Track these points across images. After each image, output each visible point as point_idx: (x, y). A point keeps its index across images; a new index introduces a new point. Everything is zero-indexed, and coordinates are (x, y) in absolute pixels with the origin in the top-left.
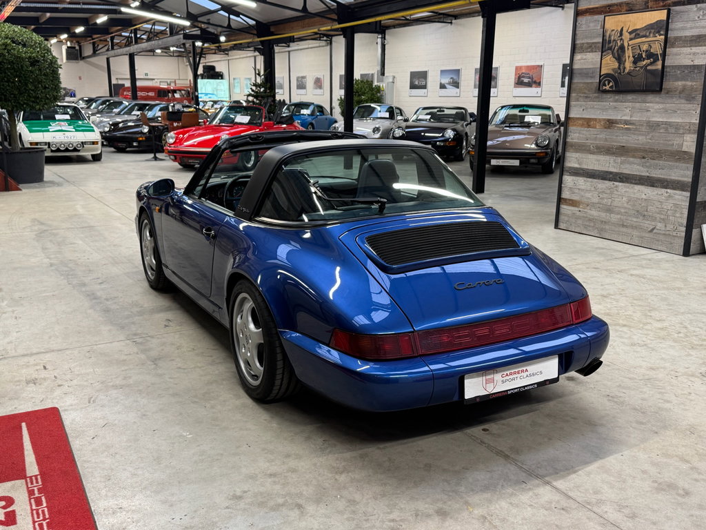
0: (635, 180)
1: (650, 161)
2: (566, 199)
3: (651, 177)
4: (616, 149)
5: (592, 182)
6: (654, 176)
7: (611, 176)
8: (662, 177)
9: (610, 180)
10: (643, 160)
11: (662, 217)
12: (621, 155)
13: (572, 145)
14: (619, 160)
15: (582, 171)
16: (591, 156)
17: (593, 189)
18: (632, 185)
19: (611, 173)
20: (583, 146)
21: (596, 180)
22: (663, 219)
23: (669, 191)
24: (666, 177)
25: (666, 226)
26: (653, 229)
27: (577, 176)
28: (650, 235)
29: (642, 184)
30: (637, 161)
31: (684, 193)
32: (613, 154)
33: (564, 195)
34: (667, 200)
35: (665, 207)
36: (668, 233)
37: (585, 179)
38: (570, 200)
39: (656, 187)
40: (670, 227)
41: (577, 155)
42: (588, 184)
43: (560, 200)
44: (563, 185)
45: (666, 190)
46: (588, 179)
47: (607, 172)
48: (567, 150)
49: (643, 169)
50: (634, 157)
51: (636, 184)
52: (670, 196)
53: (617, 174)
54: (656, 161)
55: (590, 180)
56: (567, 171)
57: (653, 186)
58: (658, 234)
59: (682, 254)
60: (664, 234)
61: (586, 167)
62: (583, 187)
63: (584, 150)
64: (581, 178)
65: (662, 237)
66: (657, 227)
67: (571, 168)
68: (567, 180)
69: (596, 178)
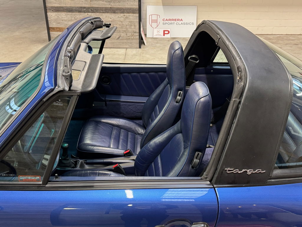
0: (102, 10)
2: (54, 28)
3: (113, 8)
5: (71, 15)
6: (115, 7)
7: (85, 9)
8: (120, 7)
9: (84, 12)
11: (124, 29)
15: (62, 9)
17: (73, 19)
18: (101, 14)
19: (84, 8)
21: (74, 13)
22: (125, 31)
23: (125, 14)
24: (122, 7)
25: (126, 34)
26: (119, 37)
27: (59, 12)
28: (118, 41)
29: (108, 12)
31: (135, 15)
33: (50, 26)
34: (125, 20)
35: (125, 24)
36: (128, 38)
37: (66, 13)
38: (57, 28)
39: (117, 13)
40: (129, 34)
42: (69, 16)
43: (49, 29)
44: (49, 19)
45: (123, 14)
46: (68, 13)
47: (81, 7)
49: (106, 3)
51: (103, 13)
52: (126, 18)
53: (89, 8)
55: (70, 13)
56: (50, 9)
57: (115, 13)
58: (123, 39)
59: (138, 47)
60: (126, 39)
61: (64, 6)
62: (65, 19)
64: (62, 13)
65: (125, 41)
66: (122, 36)
67: (52, 7)
68: (51, 15)
69: (74, 12)
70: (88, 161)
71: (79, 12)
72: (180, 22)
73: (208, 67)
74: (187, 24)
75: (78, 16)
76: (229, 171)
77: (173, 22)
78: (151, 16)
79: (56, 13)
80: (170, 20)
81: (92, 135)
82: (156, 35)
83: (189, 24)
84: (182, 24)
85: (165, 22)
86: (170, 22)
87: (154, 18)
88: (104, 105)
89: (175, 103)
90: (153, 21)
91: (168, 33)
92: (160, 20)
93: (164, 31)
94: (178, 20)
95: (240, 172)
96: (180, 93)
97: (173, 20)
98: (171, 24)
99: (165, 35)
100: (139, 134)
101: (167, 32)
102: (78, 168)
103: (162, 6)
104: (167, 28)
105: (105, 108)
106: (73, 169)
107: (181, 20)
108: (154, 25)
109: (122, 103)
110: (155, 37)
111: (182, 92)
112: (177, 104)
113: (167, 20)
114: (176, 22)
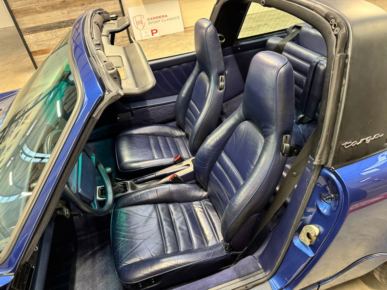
1: (89, 5)
2: (36, 51)
4: (59, 4)
5: (51, 33)
7: (64, 24)
9: (65, 27)
10: (84, 6)
12: (65, 7)
13: (19, 12)
14: (65, 11)
15: (39, 28)
16: (40, 15)
17: (54, 37)
19: (63, 22)
20: (30, 9)
21: (53, 31)
27: (36, 33)
30: (80, 8)
32: (58, 8)
33: (31, 50)
37: (44, 32)
38: (39, 51)
41: (28, 17)
42: (49, 35)
43: (30, 54)
44: (27, 43)
46: (47, 32)
47: (60, 22)
48: (15, 16)
50: (76, 6)
53: (68, 21)
54: (94, 5)
55: (50, 31)
56: (25, 32)
61: (41, 24)
62: (46, 39)
63: (32, 12)
64: (41, 33)
67: (27, 29)
68: (29, 38)
69: (53, 29)
70: (138, 180)
71: (58, 28)
72: (166, 18)
73: (234, 45)
74: (172, 19)
75: (59, 33)
76: (347, 145)
77: (158, 19)
78: (134, 18)
79: (34, 34)
80: (154, 18)
81: (131, 151)
82: (146, 36)
83: (175, 18)
84: (167, 20)
85: (150, 21)
86: (155, 20)
87: (138, 19)
88: (131, 116)
89: (219, 91)
90: (138, 23)
91: (157, 32)
92: (145, 20)
93: (152, 31)
94: (163, 16)
95: (358, 144)
96: (222, 78)
97: (157, 18)
98: (157, 22)
99: (154, 34)
100: (177, 137)
101: (155, 31)
102: (130, 191)
103: (143, 6)
104: (154, 27)
105: (132, 118)
106: (124, 194)
107: (166, 16)
108: (140, 26)
109: (150, 109)
110: (143, 39)
111: (223, 76)
112: (222, 91)
113: (151, 19)
114: (161, 19)
